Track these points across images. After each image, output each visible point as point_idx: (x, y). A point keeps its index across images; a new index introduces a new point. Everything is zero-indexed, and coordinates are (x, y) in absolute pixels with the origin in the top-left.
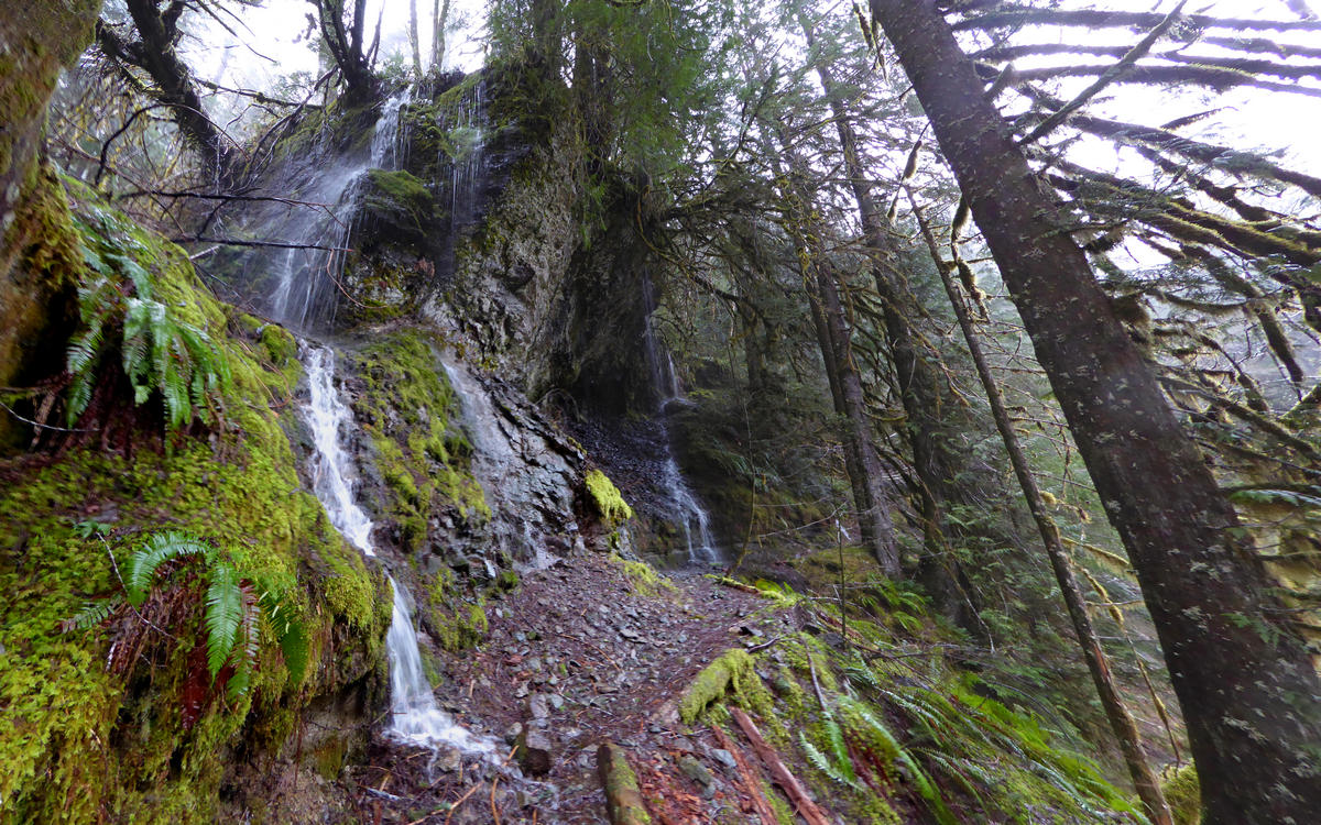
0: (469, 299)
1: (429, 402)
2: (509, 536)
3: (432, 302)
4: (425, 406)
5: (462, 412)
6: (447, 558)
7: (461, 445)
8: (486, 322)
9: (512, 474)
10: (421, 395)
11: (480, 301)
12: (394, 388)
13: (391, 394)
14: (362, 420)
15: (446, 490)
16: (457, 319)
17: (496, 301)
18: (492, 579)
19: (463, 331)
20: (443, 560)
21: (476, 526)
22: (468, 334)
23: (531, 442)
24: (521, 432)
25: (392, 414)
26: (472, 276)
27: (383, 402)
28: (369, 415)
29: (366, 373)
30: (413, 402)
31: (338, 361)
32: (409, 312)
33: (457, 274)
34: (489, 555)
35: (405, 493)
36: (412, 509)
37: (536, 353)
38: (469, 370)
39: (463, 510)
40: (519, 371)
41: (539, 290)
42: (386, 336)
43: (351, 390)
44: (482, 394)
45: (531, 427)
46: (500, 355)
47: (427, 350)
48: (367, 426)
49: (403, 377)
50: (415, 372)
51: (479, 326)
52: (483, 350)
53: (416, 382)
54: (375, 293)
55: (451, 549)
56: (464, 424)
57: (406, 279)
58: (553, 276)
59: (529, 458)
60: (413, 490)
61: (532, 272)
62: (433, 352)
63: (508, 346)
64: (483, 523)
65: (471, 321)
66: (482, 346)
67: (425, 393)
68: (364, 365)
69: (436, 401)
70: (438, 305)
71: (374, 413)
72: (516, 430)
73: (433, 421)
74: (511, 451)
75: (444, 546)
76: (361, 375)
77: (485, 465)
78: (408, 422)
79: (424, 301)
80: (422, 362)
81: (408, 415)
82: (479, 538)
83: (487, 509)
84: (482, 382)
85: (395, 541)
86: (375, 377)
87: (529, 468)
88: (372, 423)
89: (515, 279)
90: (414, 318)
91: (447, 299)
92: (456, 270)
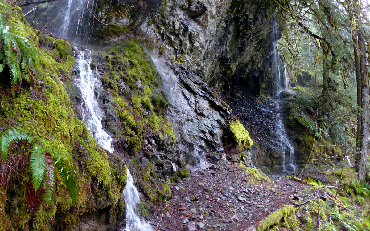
0: (167, 22)
1: (143, 78)
3: (145, 24)
4: (141, 79)
5: (162, 84)
6: (152, 159)
7: (161, 102)
8: (177, 36)
9: (189, 120)
10: (139, 73)
11: (173, 23)
12: (124, 70)
13: (122, 73)
14: (106, 87)
15: (152, 125)
16: (160, 33)
17: (182, 23)
18: (174, 172)
19: (163, 40)
20: (150, 161)
21: (168, 145)
22: (166, 42)
24: (195, 97)
25: (123, 84)
26: (169, 9)
27: (118, 77)
28: (110, 84)
29: (108, 62)
30: (134, 77)
31: (93, 56)
32: (132, 30)
33: (161, 8)
34: (174, 161)
35: (129, 124)
36: (134, 133)
39: (161, 136)
40: (198, 65)
41: (209, 19)
42: (119, 43)
43: (101, 71)
44: (173, 76)
45: (202, 94)
46: (186, 56)
47: (142, 49)
48: (109, 89)
49: (129, 64)
50: (135, 61)
51: (173, 37)
52: (176, 53)
53: (136, 66)
54: (114, 20)
55: (154, 155)
56: (163, 91)
57: (131, 11)
58: (218, 12)
59: (199, 112)
60: (134, 123)
61: (205, 9)
62: (146, 51)
63: (191, 50)
64: (172, 144)
65: (168, 34)
66: (176, 50)
67: (141, 72)
68: (107, 57)
69: (147, 77)
70: (149, 25)
71: (113, 82)
72: (192, 96)
73: (145, 88)
74: (189, 108)
75: (151, 154)
76: (106, 63)
77: (174, 114)
78: (131, 88)
79: (141, 23)
80: (139, 56)
81: (131, 84)
82: (170, 151)
83: (174, 137)
84: (174, 69)
85: (125, 149)
86: (113, 64)
87: (199, 117)
88: (111, 88)
89: (195, 12)
90: (135, 33)
91: (154, 22)
92: (160, 6)
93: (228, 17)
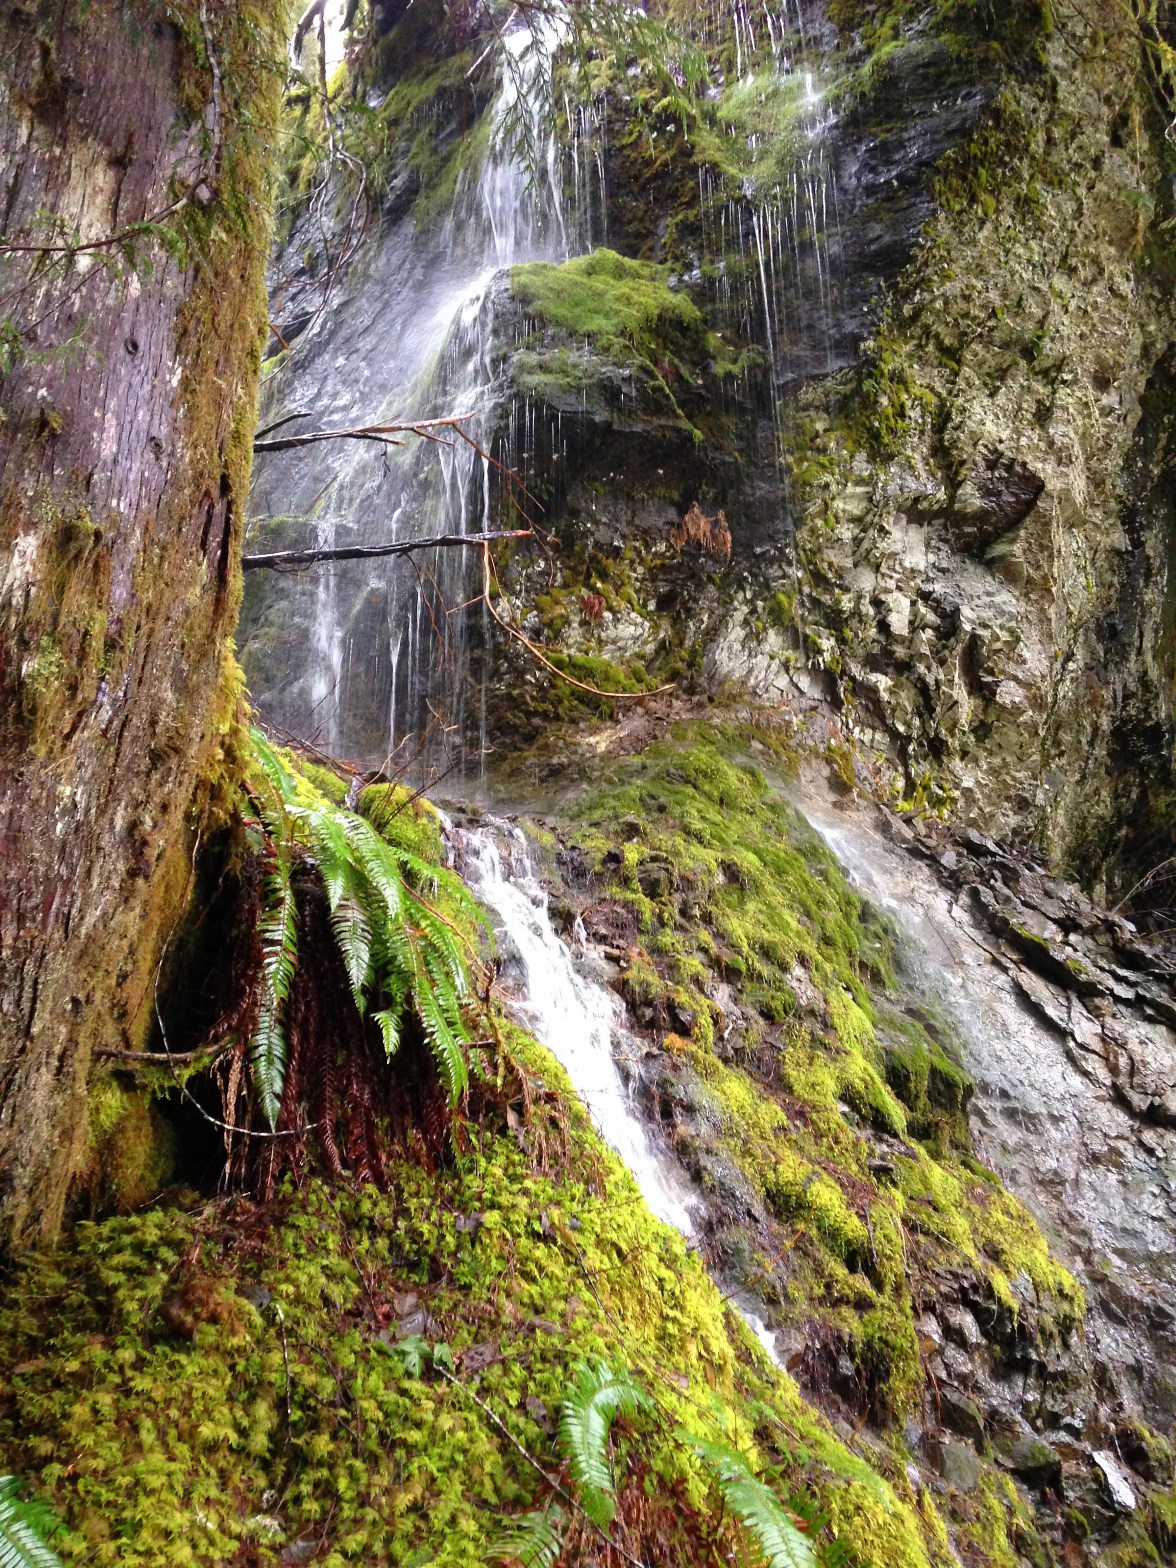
0: (847, 603)
1: (810, 948)
2: (1136, 1371)
3: (735, 633)
4: (803, 961)
5: (899, 966)
6: (988, 1443)
7: (934, 1072)
8: (903, 668)
9: (1095, 1159)
10: (783, 927)
11: (877, 603)
12: (707, 919)
13: (705, 936)
14: (652, 1024)
15: (935, 1223)
16: (814, 672)
17: (926, 596)
18: (1126, 1514)
19: (836, 704)
20: (980, 1450)
21: (1048, 1338)
22: (852, 710)
23: (1133, 1045)
24: (1095, 1013)
25: (722, 995)
26: (846, 532)
27: (694, 964)
28: (671, 1007)
29: (625, 882)
30: (767, 952)
31: (540, 857)
32: (674, 676)
33: (803, 535)
34: (1101, 1440)
35: (831, 1235)
36: (862, 1284)
37: (1066, 737)
38: (884, 827)
39: (1001, 1284)
41: (1060, 539)
42: (636, 761)
43: (602, 939)
44: (940, 900)
45: (1122, 991)
46: (957, 764)
47: (757, 783)
48: (672, 1039)
49: (720, 878)
50: (748, 860)
51: (882, 682)
52: (903, 756)
53: (758, 888)
54: (574, 634)
55: (993, 1414)
56: (918, 1004)
57: (653, 575)
58: (1096, 481)
59: (1140, 1102)
60: (853, 1227)
61: (1036, 486)
62: (775, 791)
63: (982, 730)
64: (1066, 1325)
65: (856, 670)
66: (899, 742)
67: (791, 918)
68: (615, 858)
69: (827, 941)
70: (754, 637)
71: (683, 998)
72: (1078, 1007)
73: (835, 1005)
74: (1076, 1082)
75: (975, 1406)
76: (614, 891)
77: (1012, 1135)
78: (767, 1014)
79: (712, 634)
80: (755, 826)
81: (766, 994)
82: (1062, 1375)
83: (1068, 1280)
84: (933, 860)
85: (841, 1385)
86: (652, 889)
87: (1149, 1137)
88: (684, 1030)
89: (982, 516)
90: (691, 690)
91: (777, 616)
92: (798, 523)
93: (1136, 485)
